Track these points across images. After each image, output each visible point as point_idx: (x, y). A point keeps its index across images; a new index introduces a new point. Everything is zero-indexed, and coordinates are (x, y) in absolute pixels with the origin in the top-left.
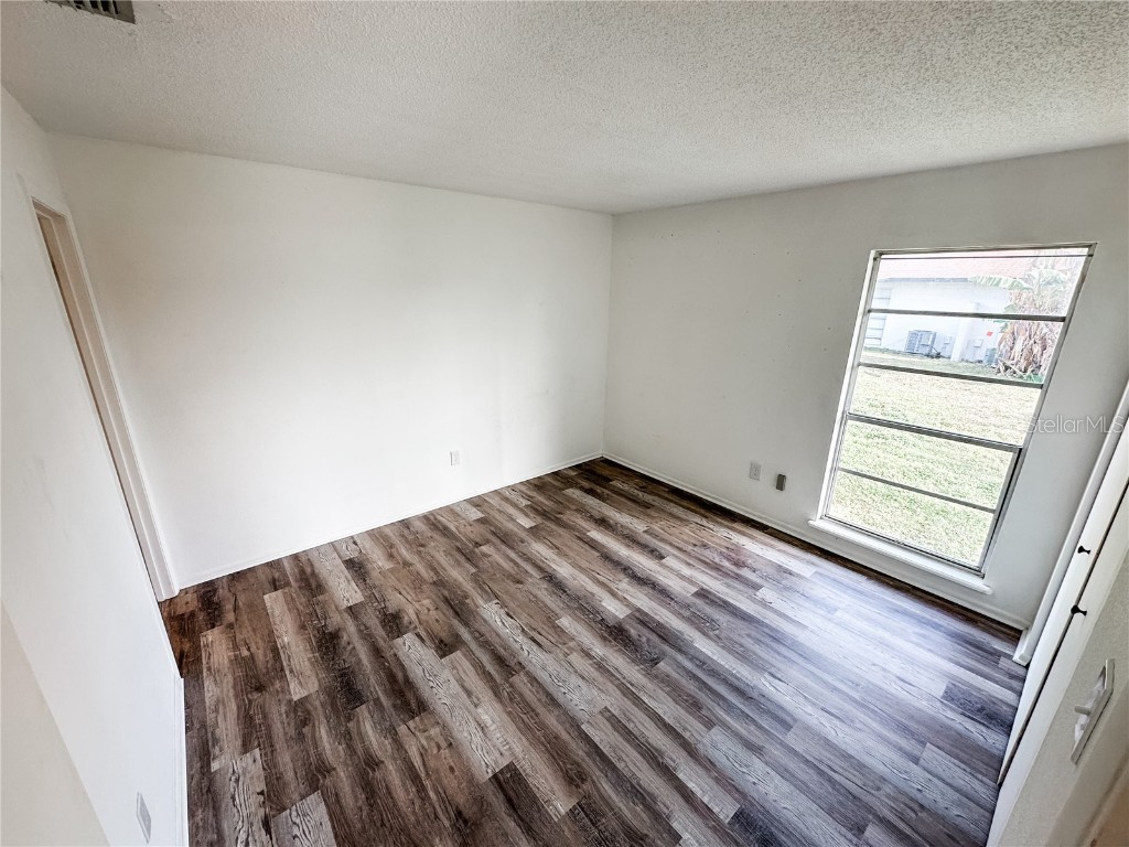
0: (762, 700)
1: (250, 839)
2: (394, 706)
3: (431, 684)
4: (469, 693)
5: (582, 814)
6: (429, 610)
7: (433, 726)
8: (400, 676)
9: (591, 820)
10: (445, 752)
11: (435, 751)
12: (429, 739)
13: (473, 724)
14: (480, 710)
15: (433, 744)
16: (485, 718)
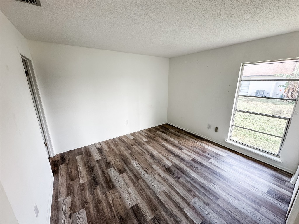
0: (210, 190)
1: (66, 220)
2: (106, 187)
3: (117, 181)
4: (126, 184)
5: (155, 220)
6: (118, 162)
7: (116, 192)
8: (108, 179)
9: (158, 222)
10: (119, 200)
11: (116, 199)
12: (115, 196)
13: (127, 193)
14: (129, 189)
15: (116, 197)
16: (130, 191)
